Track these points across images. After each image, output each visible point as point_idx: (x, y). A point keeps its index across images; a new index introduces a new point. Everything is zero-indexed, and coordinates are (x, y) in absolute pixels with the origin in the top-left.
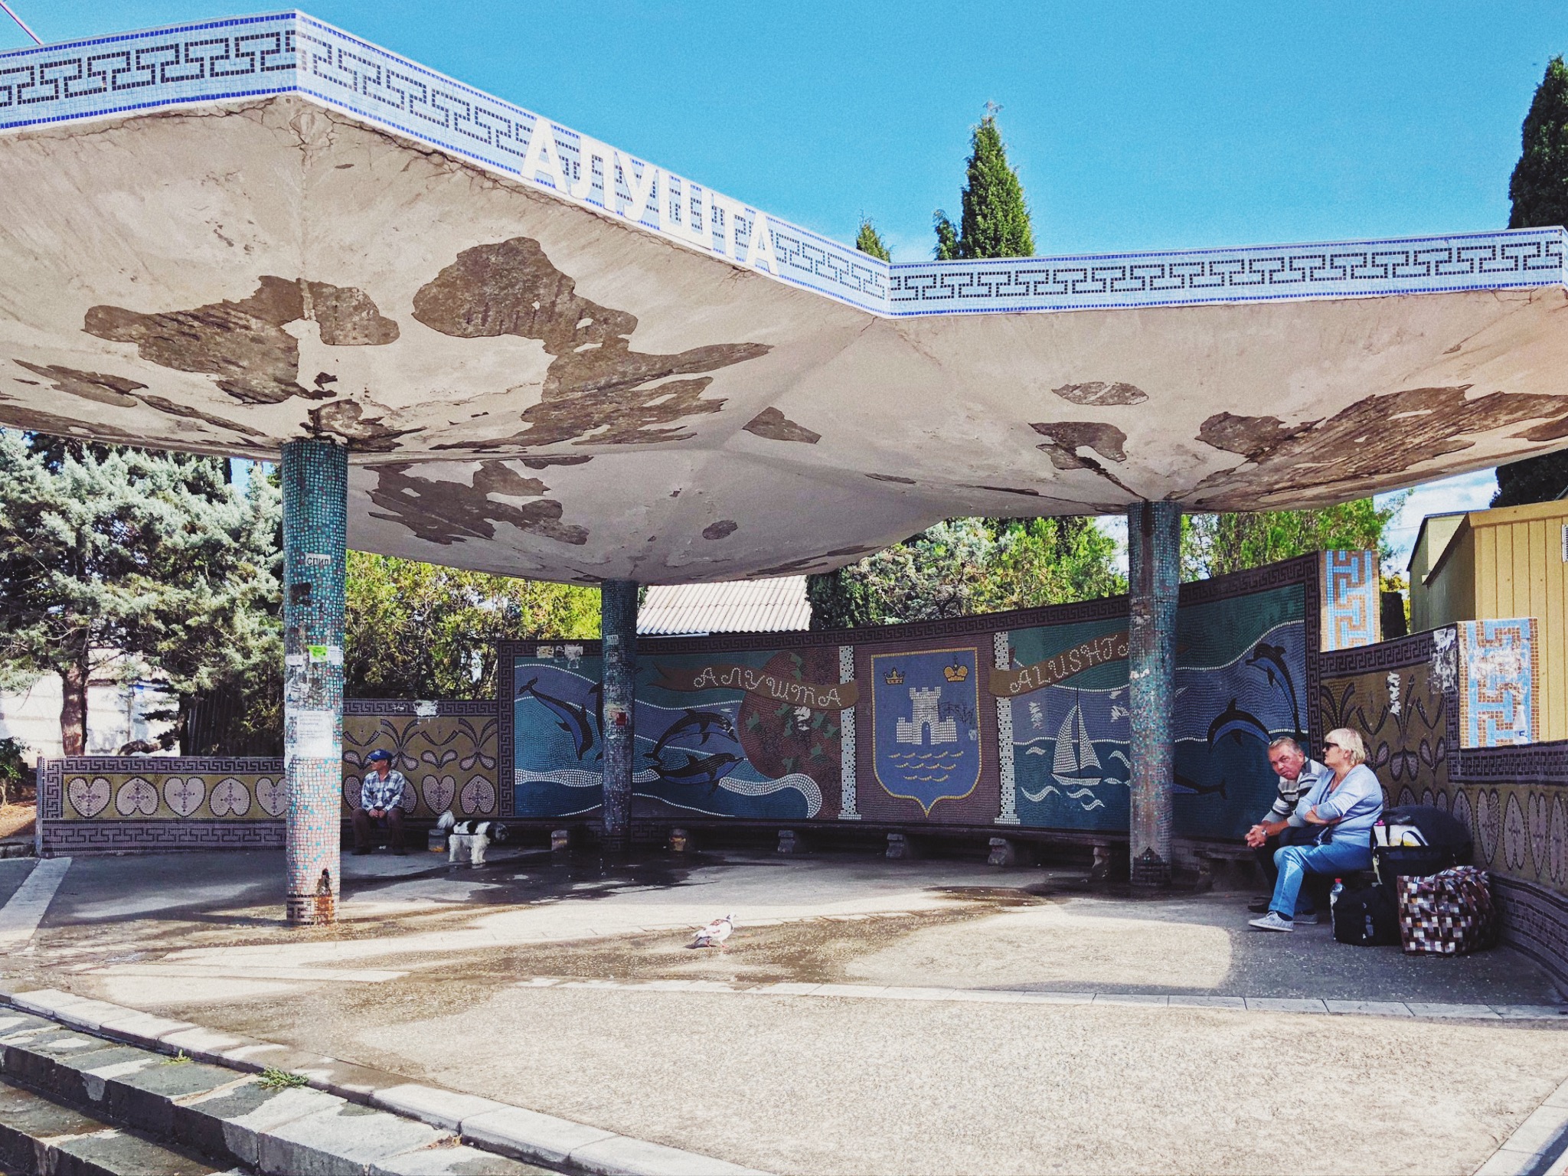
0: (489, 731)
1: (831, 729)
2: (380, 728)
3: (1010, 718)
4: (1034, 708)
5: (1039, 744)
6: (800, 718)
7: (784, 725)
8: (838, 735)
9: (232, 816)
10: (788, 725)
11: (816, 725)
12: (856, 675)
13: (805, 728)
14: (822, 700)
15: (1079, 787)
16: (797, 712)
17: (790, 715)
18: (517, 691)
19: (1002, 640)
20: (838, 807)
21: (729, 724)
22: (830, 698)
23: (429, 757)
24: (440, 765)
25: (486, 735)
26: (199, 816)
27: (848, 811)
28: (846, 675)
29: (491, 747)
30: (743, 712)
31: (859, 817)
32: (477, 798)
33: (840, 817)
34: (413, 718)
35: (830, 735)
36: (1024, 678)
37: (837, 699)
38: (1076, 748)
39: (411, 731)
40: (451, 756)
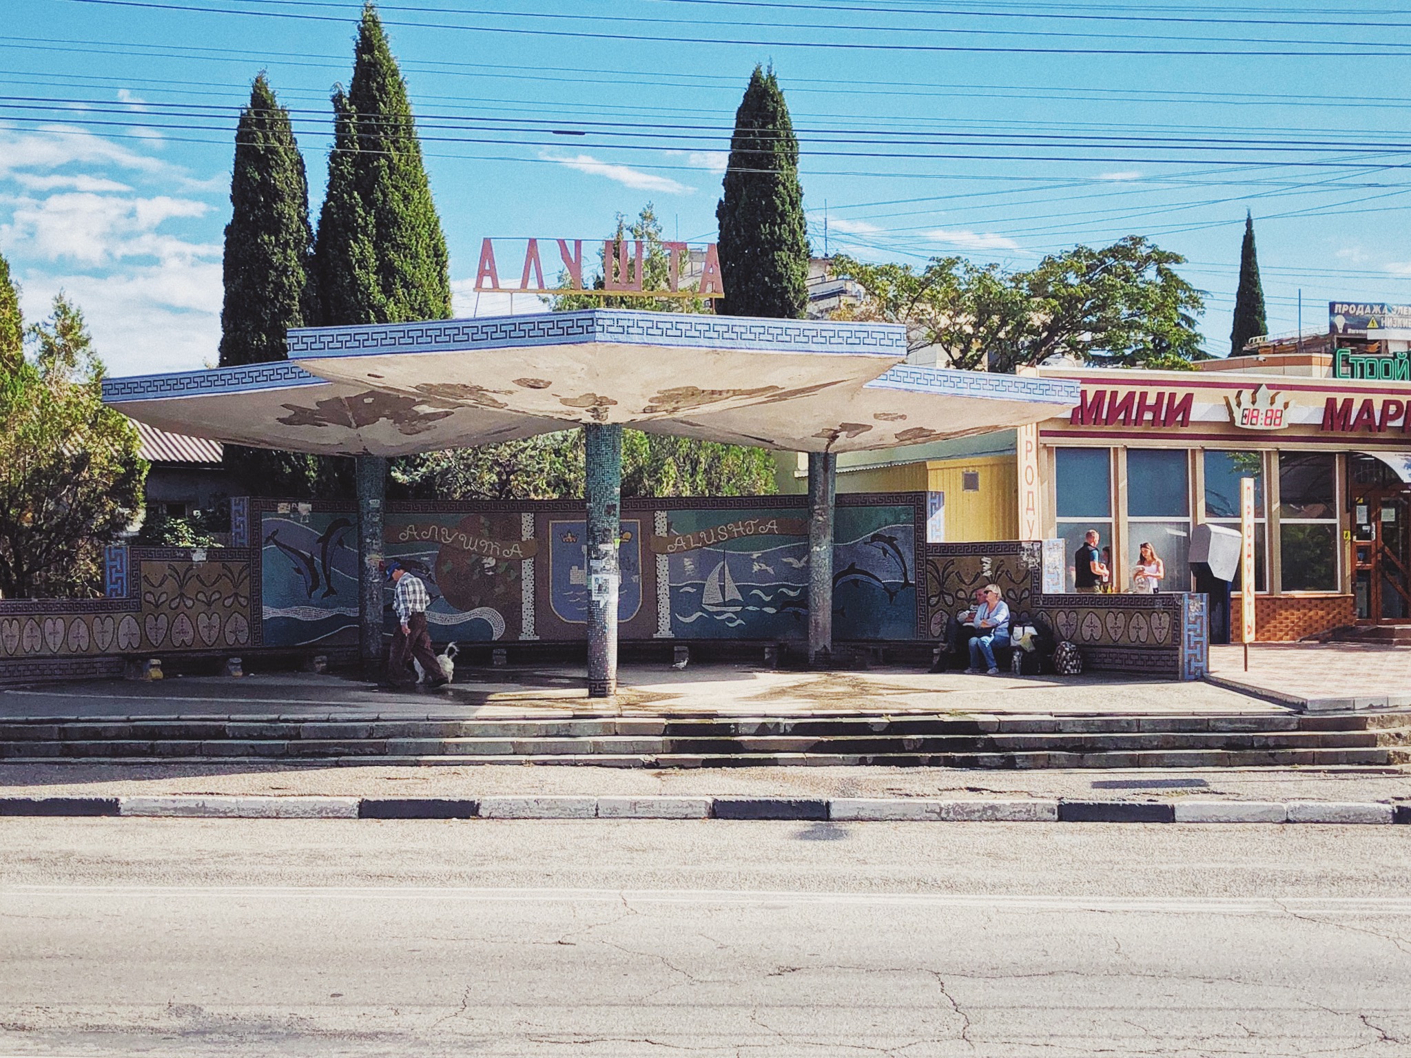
0: (244, 574)
1: (513, 575)
2: (168, 572)
3: (667, 568)
4: (687, 562)
5: (691, 585)
6: (486, 566)
7: (473, 570)
8: (519, 579)
10: (477, 571)
11: (500, 571)
12: (535, 534)
13: (491, 573)
14: (506, 553)
15: (723, 613)
16: (485, 561)
17: (479, 563)
18: (264, 540)
19: (661, 517)
20: (520, 630)
21: (428, 570)
22: (512, 550)
23: (201, 596)
24: (209, 604)
25: (242, 577)
27: (528, 632)
28: (527, 533)
29: (245, 590)
30: (439, 561)
31: (538, 638)
32: (236, 632)
33: (520, 638)
34: (190, 563)
35: (513, 578)
36: (679, 542)
37: (519, 552)
38: (722, 588)
39: (189, 574)
40: (217, 596)
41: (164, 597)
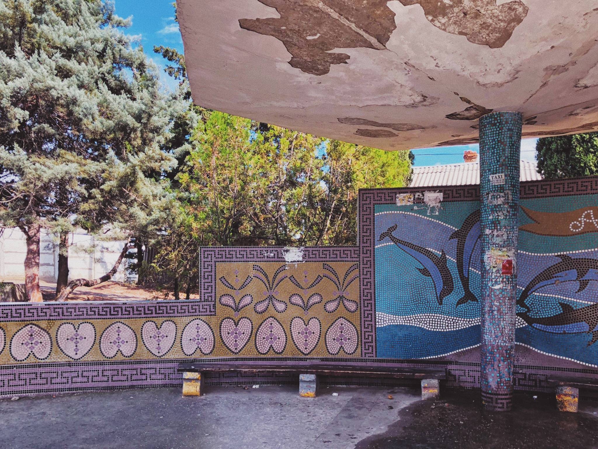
0: (352, 275)
2: (252, 273)
9: (119, 358)
18: (377, 238)
23: (296, 300)
24: (306, 307)
25: (349, 279)
26: (90, 358)
29: (354, 291)
32: (340, 339)
34: (282, 264)
39: (280, 276)
40: (316, 299)
41: (247, 300)
